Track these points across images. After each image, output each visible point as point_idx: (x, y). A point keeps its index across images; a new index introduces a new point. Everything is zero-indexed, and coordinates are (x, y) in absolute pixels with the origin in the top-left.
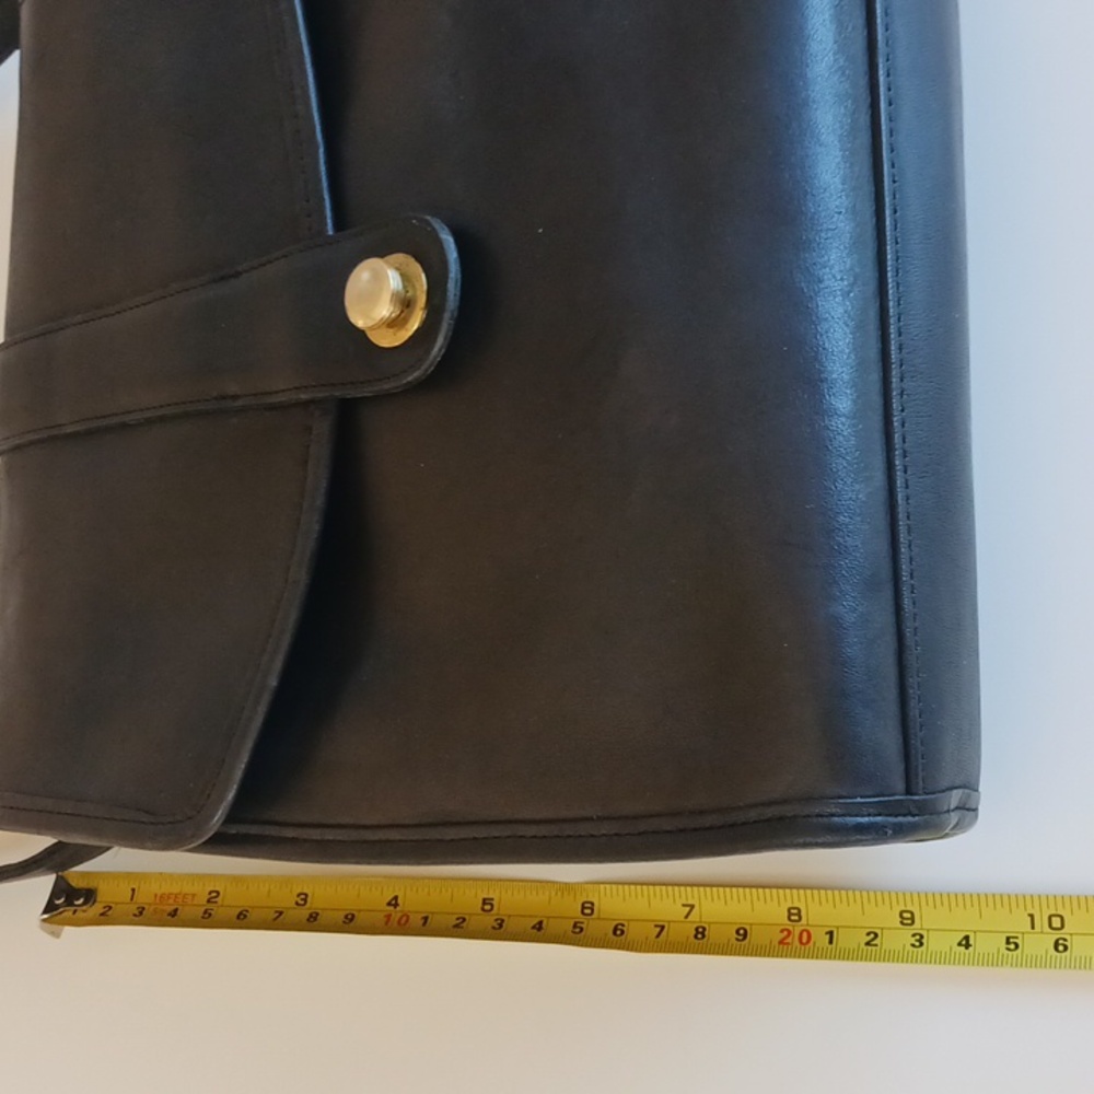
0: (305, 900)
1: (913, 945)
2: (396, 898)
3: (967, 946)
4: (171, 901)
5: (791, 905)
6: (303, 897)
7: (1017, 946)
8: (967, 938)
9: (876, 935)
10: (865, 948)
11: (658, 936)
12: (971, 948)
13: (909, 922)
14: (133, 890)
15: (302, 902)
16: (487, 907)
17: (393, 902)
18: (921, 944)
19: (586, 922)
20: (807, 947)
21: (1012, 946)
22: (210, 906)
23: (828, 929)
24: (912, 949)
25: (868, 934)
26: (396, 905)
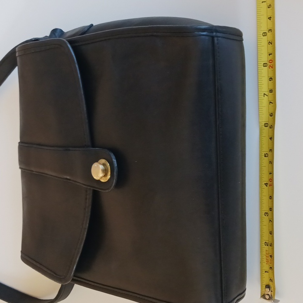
0: (267, 213)
1: (271, 32)
2: (265, 184)
3: (271, 18)
4: (268, 258)
5: (263, 66)
6: (266, 214)
7: (270, 5)
8: (269, 18)
9: (270, 42)
10: (272, 44)
11: (272, 103)
12: (271, 16)
13: (266, 34)
14: (265, 272)
15: (267, 214)
16: (267, 155)
17: (266, 185)
18: (271, 30)
19: (270, 125)
20: (273, 60)
21: (270, 6)
22: (269, 245)
23: (269, 55)
24: (272, 32)
25: (269, 44)
26: (267, 184)
